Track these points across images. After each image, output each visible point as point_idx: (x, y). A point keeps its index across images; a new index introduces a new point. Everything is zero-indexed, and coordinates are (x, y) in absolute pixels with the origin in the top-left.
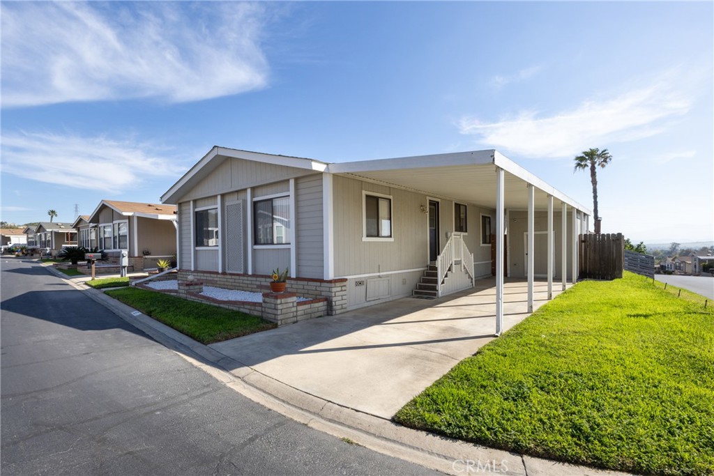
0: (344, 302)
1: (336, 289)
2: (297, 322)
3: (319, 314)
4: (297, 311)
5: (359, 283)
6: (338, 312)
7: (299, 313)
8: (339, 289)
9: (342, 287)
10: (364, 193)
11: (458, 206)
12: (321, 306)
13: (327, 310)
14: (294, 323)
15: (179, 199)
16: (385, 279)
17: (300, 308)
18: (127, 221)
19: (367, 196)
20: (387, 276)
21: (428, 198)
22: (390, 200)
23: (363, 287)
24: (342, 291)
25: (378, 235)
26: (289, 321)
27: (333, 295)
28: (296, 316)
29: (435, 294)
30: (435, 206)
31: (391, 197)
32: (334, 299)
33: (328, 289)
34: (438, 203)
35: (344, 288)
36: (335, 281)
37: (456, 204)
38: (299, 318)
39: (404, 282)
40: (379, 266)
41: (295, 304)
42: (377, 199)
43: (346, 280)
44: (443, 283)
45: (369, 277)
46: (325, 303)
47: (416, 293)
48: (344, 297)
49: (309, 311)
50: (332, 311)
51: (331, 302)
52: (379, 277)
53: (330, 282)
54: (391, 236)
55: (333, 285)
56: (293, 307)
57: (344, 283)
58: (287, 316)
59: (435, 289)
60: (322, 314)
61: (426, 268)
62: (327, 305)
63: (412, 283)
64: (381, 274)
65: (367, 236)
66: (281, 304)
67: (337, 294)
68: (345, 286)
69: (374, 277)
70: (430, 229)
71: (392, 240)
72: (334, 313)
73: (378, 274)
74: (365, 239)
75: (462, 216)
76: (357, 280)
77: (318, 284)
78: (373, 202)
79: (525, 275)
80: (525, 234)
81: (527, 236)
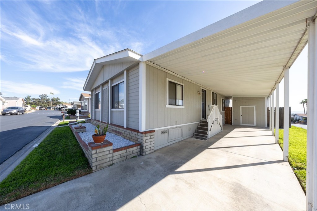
0: (152, 145)
1: (146, 138)
2: (113, 164)
3: (133, 155)
4: (113, 157)
5: (163, 132)
6: (147, 153)
7: (115, 158)
8: (149, 137)
9: (151, 136)
10: (168, 80)
11: (213, 93)
12: (136, 149)
13: (140, 151)
14: (110, 166)
15: (91, 89)
16: (180, 128)
17: (116, 154)
18: (87, 100)
19: (169, 82)
20: (181, 127)
21: (201, 88)
22: (183, 86)
23: (166, 135)
24: (151, 138)
25: (176, 105)
26: (105, 165)
27: (144, 142)
28: (113, 160)
29: (206, 137)
30: (204, 92)
31: (183, 84)
32: (144, 145)
33: (141, 138)
34: (205, 91)
35: (152, 137)
36: (146, 132)
37: (213, 92)
38: (114, 161)
39: (190, 130)
40: (176, 121)
41: (111, 151)
42: (175, 84)
43: (154, 131)
44: (210, 130)
45: (170, 128)
46: (139, 147)
47: (196, 135)
48: (152, 143)
49: (125, 154)
50: (143, 152)
51: (143, 146)
52: (176, 127)
53: (142, 133)
54: (183, 106)
55: (144, 135)
56: (109, 153)
57: (153, 134)
58: (103, 162)
59: (206, 133)
60: (136, 154)
61: (200, 122)
62: (141, 148)
63: (193, 130)
64: (177, 126)
65: (169, 105)
66: (96, 153)
67: (147, 141)
68: (153, 135)
69: (173, 128)
70: (202, 103)
71: (183, 107)
72: (144, 154)
73: (176, 126)
74: (168, 106)
75: (215, 98)
76: (162, 131)
77: (136, 133)
78: (173, 86)
79: (241, 124)
80: (241, 107)
81: (242, 107)
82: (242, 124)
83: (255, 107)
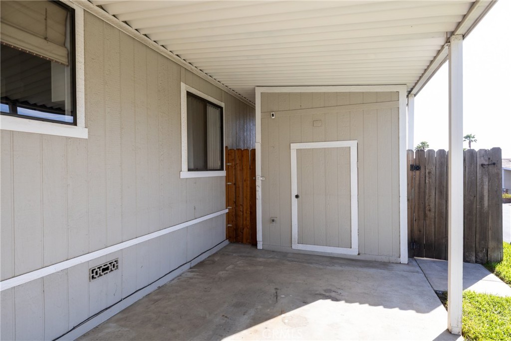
79: (294, 247)
80: (294, 147)
81: (299, 151)
82: (301, 247)
83: (353, 145)
